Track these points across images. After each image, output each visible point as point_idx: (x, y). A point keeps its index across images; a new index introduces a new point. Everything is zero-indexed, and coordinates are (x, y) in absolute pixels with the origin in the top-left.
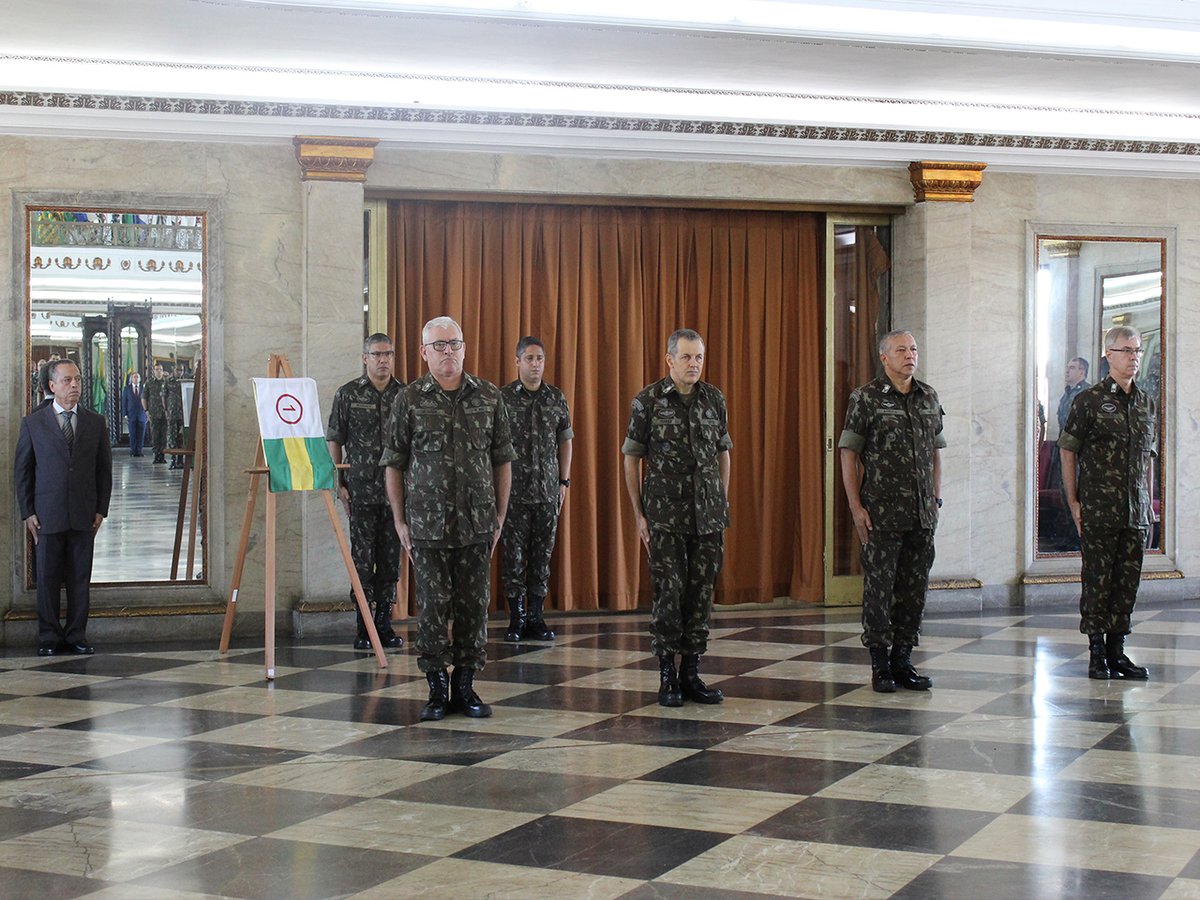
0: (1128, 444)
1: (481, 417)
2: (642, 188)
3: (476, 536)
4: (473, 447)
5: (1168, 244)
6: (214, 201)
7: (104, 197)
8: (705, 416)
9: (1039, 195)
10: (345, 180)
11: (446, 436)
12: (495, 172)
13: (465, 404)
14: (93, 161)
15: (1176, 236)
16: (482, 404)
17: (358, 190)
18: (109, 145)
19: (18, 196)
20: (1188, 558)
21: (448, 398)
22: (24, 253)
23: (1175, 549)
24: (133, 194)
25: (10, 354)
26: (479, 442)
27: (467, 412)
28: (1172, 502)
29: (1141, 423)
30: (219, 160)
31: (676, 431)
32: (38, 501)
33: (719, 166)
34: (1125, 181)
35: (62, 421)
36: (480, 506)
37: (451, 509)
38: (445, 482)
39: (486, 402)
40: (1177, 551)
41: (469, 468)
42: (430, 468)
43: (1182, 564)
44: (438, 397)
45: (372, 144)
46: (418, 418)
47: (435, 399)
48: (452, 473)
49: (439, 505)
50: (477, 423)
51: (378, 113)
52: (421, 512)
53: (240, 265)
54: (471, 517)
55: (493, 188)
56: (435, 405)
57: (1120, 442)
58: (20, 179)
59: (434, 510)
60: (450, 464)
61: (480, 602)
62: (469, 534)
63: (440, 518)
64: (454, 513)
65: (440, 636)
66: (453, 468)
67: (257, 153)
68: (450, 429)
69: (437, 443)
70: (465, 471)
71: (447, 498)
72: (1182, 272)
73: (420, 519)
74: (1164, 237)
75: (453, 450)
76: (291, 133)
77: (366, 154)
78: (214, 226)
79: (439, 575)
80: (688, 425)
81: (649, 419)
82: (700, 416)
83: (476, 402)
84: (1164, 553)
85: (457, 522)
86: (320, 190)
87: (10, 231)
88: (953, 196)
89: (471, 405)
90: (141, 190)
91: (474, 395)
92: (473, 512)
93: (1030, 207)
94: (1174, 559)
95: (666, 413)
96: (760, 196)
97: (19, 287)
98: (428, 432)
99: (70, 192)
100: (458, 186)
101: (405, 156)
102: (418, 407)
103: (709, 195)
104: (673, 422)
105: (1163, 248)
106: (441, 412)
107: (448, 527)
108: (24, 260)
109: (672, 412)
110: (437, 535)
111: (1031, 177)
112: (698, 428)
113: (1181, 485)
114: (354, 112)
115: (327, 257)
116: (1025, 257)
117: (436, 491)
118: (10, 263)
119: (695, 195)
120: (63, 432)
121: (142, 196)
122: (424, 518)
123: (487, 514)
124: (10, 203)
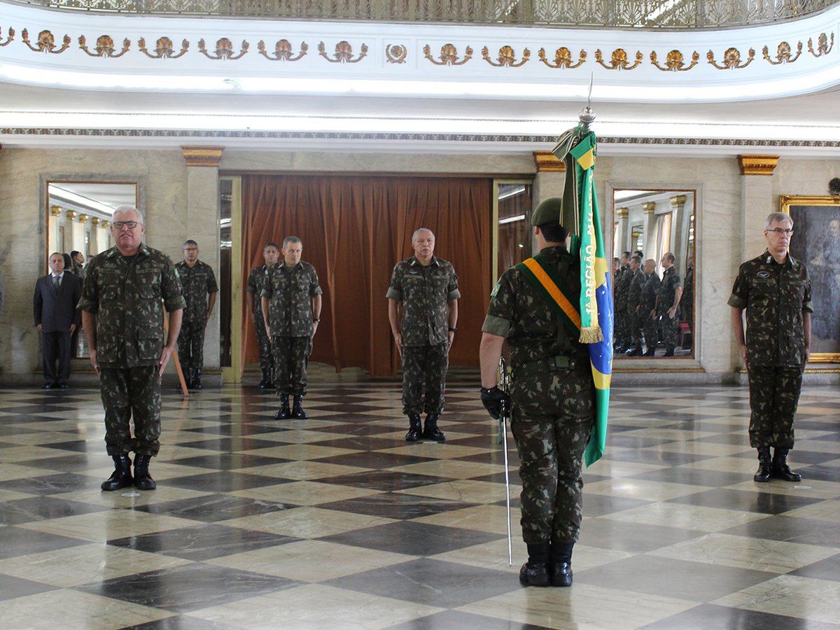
0: (778, 303)
1: (149, 276)
2: (374, 168)
3: (141, 360)
4: (140, 297)
5: (697, 193)
6: (141, 177)
7: (85, 176)
8: (301, 278)
9: (614, 167)
10: (207, 166)
11: (119, 289)
12: (292, 160)
13: (138, 267)
14: (80, 159)
15: (702, 189)
16: (151, 267)
17: (214, 171)
18: (88, 151)
19: (42, 176)
20: (709, 362)
21: (125, 262)
22: (45, 203)
23: (700, 356)
24: (100, 174)
25: (38, 250)
26: (146, 294)
27: (138, 272)
28: (699, 331)
29: (791, 286)
30: (145, 157)
31: (283, 285)
32: (44, 318)
33: (419, 155)
34: (670, 159)
35: (54, 280)
36: (148, 339)
37: (122, 340)
38: (118, 322)
39: (155, 265)
40: (702, 358)
41: (136, 312)
42: (108, 312)
43: (705, 364)
44: (118, 261)
45: (222, 149)
46: (100, 275)
47: (115, 262)
48: (122, 316)
49: (114, 338)
50: (144, 281)
51: (222, 134)
52: (104, 343)
53: (155, 207)
54: (138, 348)
55: (290, 169)
56: (115, 266)
57: (771, 301)
58: (43, 168)
59: (111, 342)
60: (121, 309)
61: (149, 407)
62: (135, 359)
63: (114, 347)
64: (124, 343)
65: (120, 431)
66: (124, 312)
67: (163, 154)
68: (122, 284)
69: (112, 293)
70: (133, 314)
71: (118, 333)
72: (706, 207)
73: (102, 348)
74: (694, 189)
75: (124, 299)
76: (178, 144)
77: (218, 153)
78: (141, 189)
79: (117, 388)
80: (290, 281)
81: (270, 280)
82: (298, 278)
83: (146, 265)
84: (694, 358)
85: (125, 350)
86: (194, 171)
87: (38, 192)
88: (557, 169)
89: (142, 268)
90: (104, 172)
91: (146, 260)
92: (140, 344)
93: (609, 174)
94: (700, 362)
95: (280, 276)
96: (443, 170)
97: (43, 219)
98: (106, 285)
99: (68, 174)
100: (272, 168)
101: (243, 154)
102: (102, 267)
103: (413, 170)
104: (282, 280)
105: (695, 194)
106: (118, 272)
107: (120, 353)
108: (45, 206)
109: (283, 276)
110: (112, 359)
111: (609, 158)
112: (296, 284)
113: (705, 322)
114: (209, 134)
115: (198, 203)
116: (604, 200)
117: (112, 328)
118: (38, 208)
119: (405, 170)
120: (54, 285)
121: (104, 175)
122: (105, 348)
123: (153, 346)
124: (38, 179)
